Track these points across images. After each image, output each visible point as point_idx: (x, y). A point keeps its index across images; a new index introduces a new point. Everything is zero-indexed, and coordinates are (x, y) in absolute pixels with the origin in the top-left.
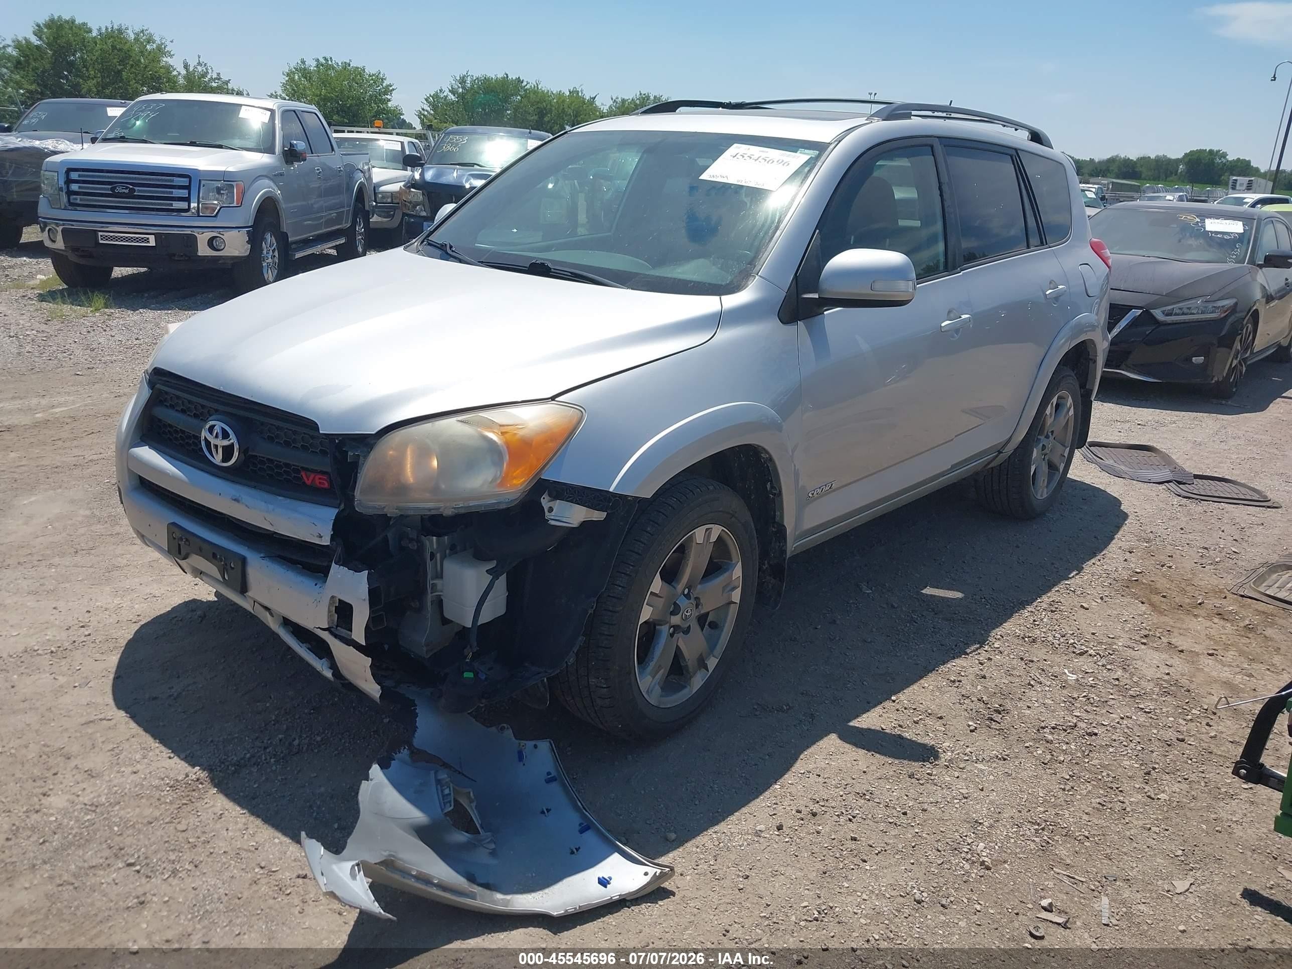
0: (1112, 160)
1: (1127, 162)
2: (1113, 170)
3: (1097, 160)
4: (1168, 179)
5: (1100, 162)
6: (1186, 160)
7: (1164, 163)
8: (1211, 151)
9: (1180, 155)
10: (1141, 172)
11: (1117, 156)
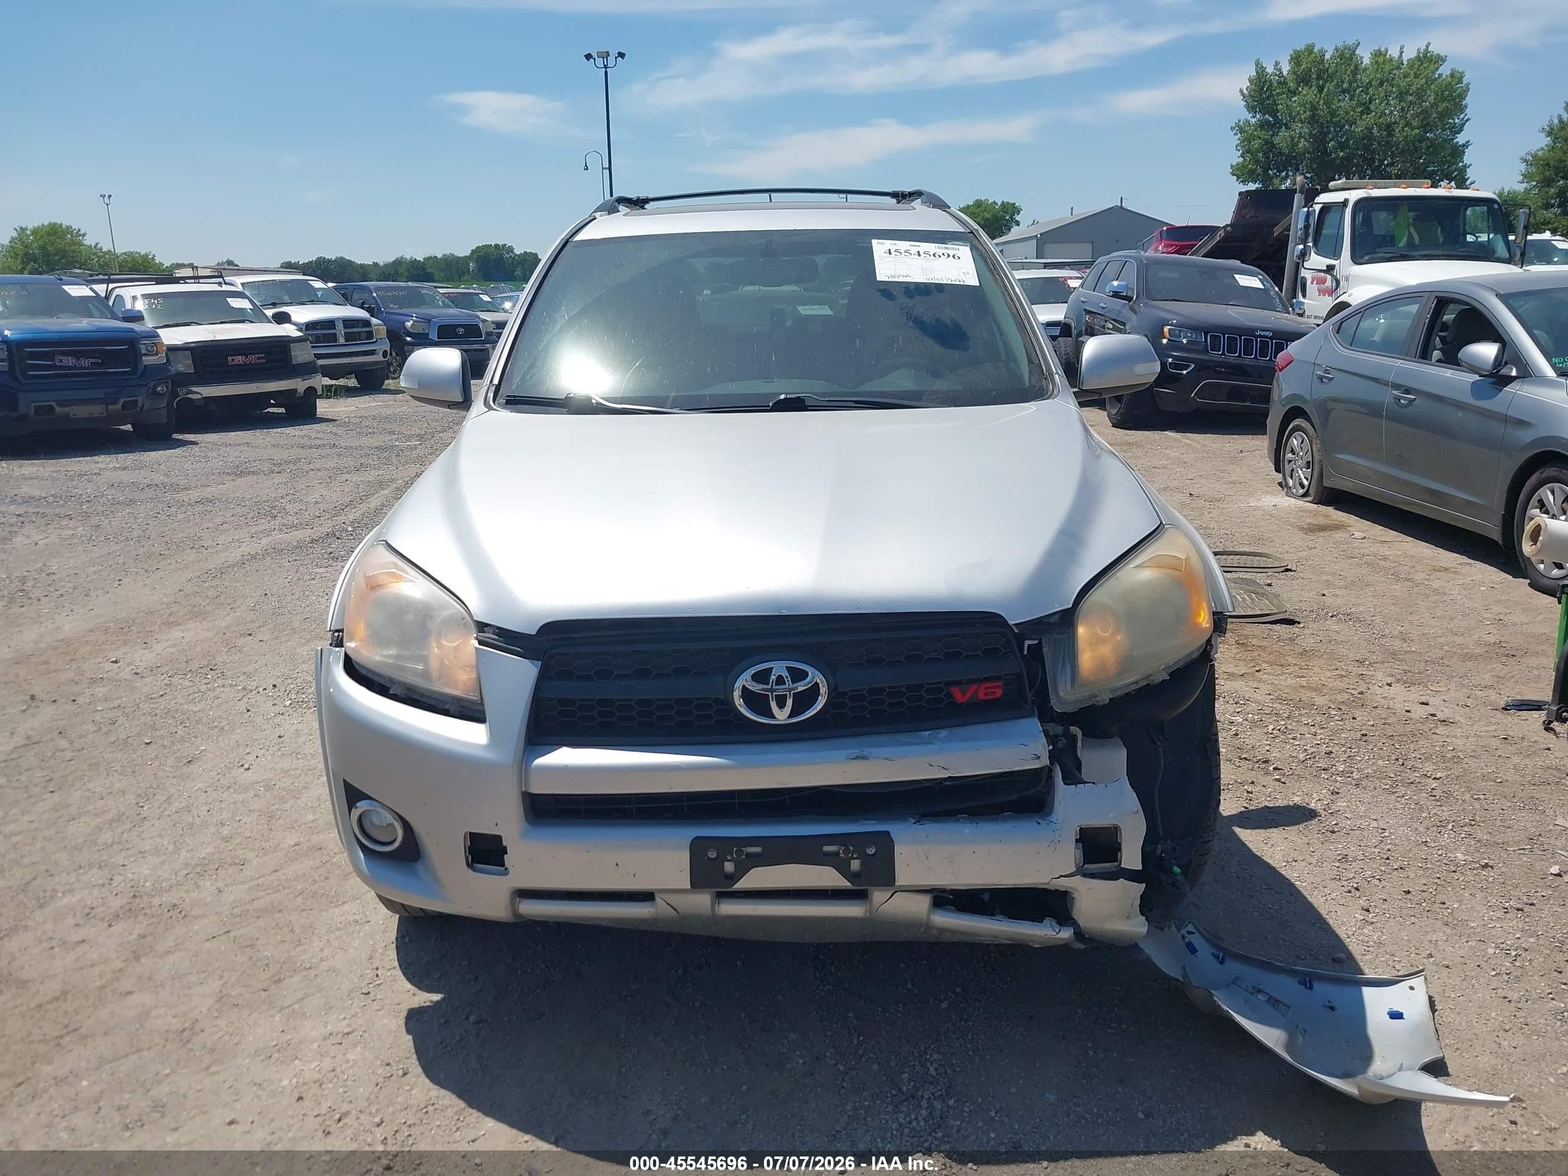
0: (398, 262)
1: (414, 263)
2: (402, 274)
3: (382, 264)
4: (462, 279)
5: (386, 266)
6: (475, 256)
7: (454, 262)
8: (497, 246)
9: (468, 253)
10: (432, 273)
11: (402, 258)
